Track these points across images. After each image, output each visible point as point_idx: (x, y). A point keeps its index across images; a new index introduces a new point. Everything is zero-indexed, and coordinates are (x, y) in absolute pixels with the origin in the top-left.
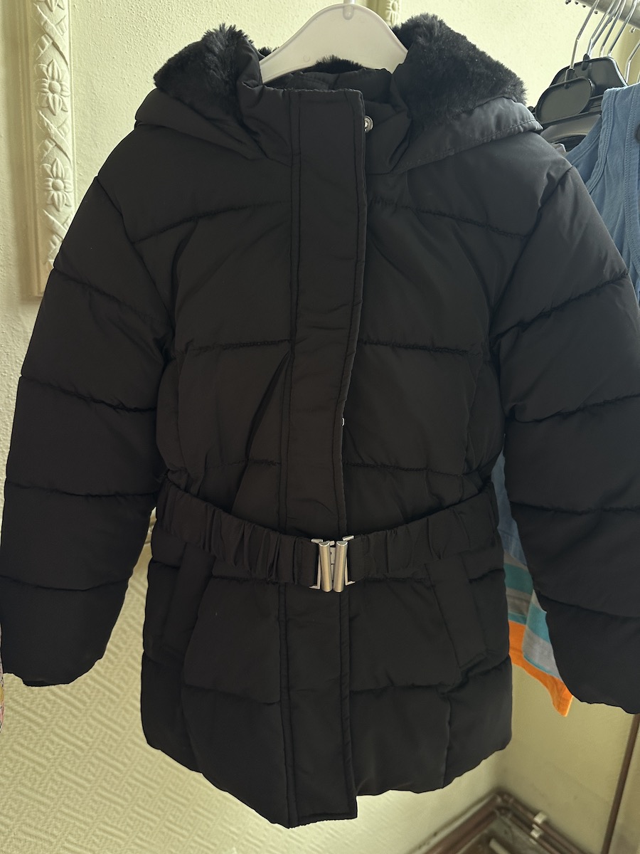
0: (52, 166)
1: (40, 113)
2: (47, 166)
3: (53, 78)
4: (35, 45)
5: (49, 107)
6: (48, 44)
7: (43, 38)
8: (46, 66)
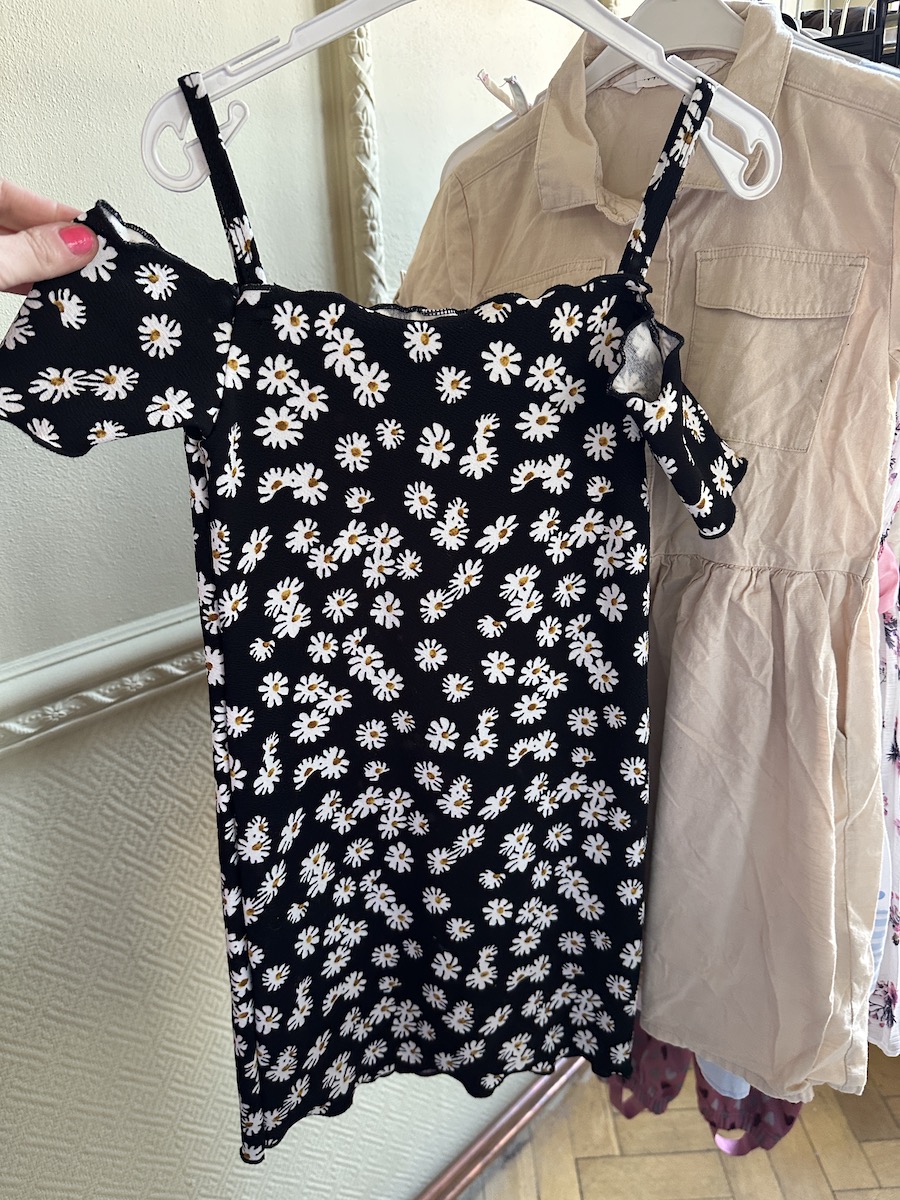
0: (369, 207)
1: (358, 159)
2: (365, 208)
3: (367, 124)
4: (350, 94)
5: (365, 152)
6: (362, 92)
7: (359, 87)
8: (361, 113)
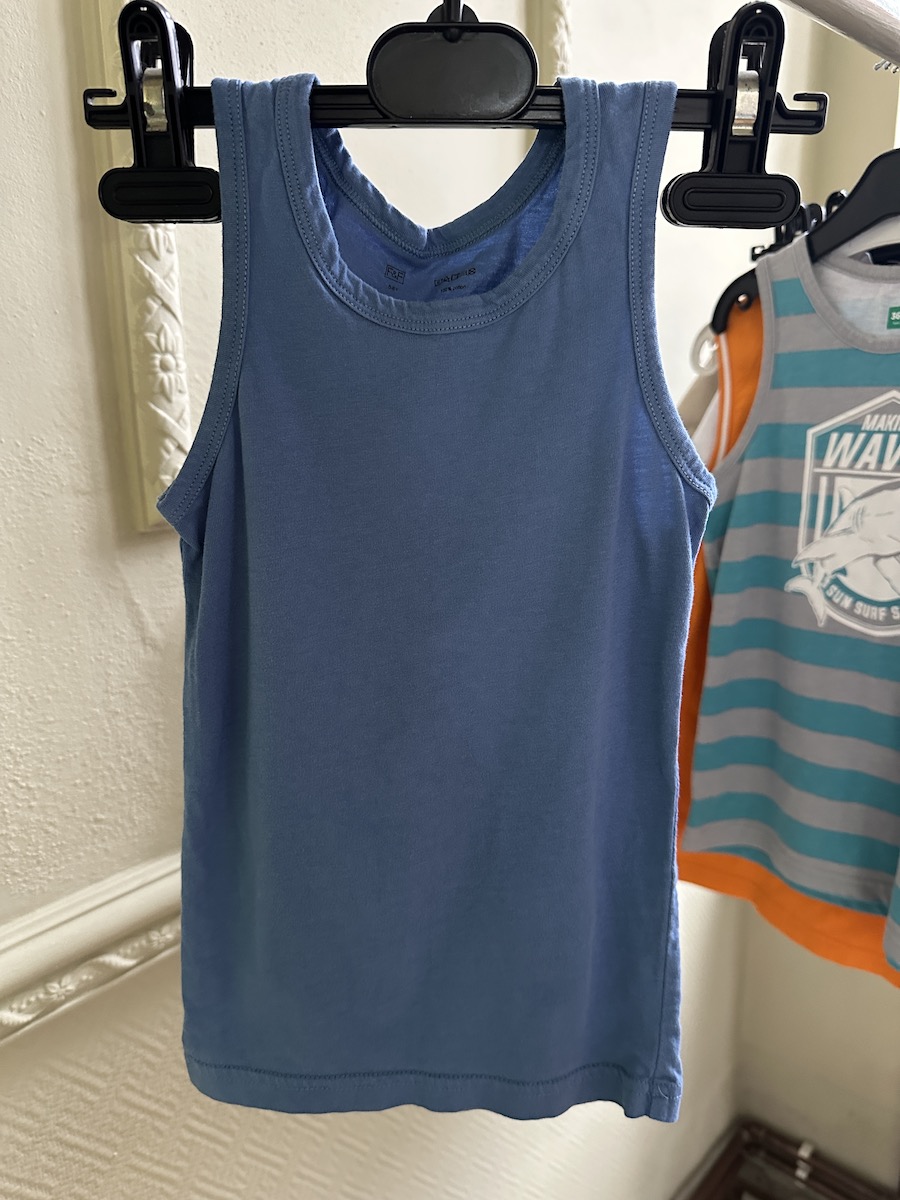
0: (158, 335)
1: (138, 258)
2: (151, 336)
5: (150, 249)
